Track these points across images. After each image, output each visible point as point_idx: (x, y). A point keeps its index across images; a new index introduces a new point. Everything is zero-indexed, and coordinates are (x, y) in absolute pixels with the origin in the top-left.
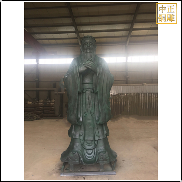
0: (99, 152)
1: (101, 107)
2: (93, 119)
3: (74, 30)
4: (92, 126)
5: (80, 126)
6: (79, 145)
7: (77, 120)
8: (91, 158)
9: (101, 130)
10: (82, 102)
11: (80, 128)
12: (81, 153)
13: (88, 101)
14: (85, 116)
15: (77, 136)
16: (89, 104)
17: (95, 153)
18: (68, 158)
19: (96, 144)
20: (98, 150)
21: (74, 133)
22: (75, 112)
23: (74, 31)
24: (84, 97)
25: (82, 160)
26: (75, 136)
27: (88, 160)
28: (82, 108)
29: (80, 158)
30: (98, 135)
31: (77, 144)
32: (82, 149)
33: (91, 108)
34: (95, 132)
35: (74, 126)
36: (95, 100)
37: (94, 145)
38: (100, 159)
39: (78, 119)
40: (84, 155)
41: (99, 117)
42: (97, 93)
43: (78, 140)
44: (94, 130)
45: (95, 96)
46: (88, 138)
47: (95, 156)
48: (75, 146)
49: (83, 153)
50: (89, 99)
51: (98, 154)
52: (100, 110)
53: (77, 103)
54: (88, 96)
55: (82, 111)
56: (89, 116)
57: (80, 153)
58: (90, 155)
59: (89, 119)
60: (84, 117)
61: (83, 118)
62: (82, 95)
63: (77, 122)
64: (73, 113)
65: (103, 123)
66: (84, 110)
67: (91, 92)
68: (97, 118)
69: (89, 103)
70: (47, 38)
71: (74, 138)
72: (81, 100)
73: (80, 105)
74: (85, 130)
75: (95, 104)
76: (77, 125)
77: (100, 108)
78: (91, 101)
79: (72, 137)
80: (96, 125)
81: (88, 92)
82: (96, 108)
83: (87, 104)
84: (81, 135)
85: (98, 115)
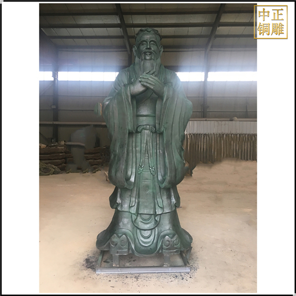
0: (162, 234)
2: (154, 178)
4: (151, 190)
5: (131, 190)
6: (128, 223)
7: (126, 179)
8: (149, 245)
9: (166, 197)
10: (134, 149)
11: (130, 193)
12: (132, 235)
13: (145, 146)
14: (139, 173)
15: (126, 207)
16: (147, 152)
17: (156, 236)
18: (109, 243)
19: (158, 220)
21: (120, 202)
22: (123, 166)
23: (119, 24)
24: (139, 140)
25: (133, 247)
26: (122, 206)
27: (143, 248)
28: (134, 159)
29: (129, 244)
30: (162, 206)
31: (125, 221)
32: (133, 228)
33: (150, 159)
34: (156, 201)
35: (119, 190)
36: (158, 146)
37: (153, 223)
38: (164, 247)
39: (128, 179)
40: (137, 240)
41: (164, 176)
42: (161, 134)
43: (127, 213)
44: (154, 197)
45: (158, 139)
46: (144, 211)
47: (155, 241)
48: (121, 223)
49: (136, 235)
50: (147, 144)
51: (161, 237)
52: (167, 163)
53: (126, 150)
54: (146, 138)
55: (134, 164)
56: (147, 174)
57: (130, 237)
58: (147, 239)
59: (147, 179)
60: (137, 174)
61: (137, 177)
62: (134, 136)
63: (125, 183)
64: (119, 168)
66: (138, 161)
67: (151, 132)
68: (160, 178)
71: (120, 210)
72: (134, 144)
73: (131, 154)
74: (139, 196)
75: (158, 153)
76: (126, 188)
77: (167, 160)
78: (151, 147)
79: (116, 208)
81: (147, 132)
82: (160, 160)
83: (144, 152)
84: (132, 206)
85: (163, 173)
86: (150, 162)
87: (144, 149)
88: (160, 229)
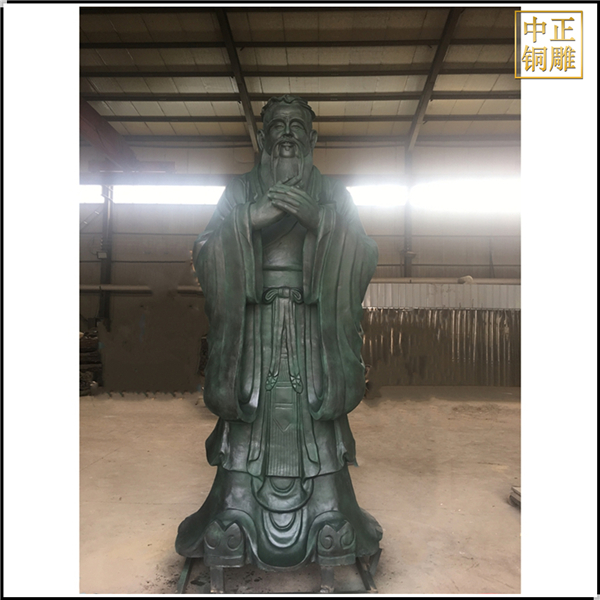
0: (317, 521)
1: (328, 358)
2: (299, 398)
3: (235, 90)
4: (292, 426)
5: (252, 426)
6: (244, 497)
7: (240, 401)
8: (289, 544)
9: (325, 440)
10: (258, 338)
11: (249, 432)
12: (252, 524)
13: (280, 332)
14: (269, 387)
15: (240, 463)
16: (284, 344)
17: (304, 525)
18: (202, 545)
19: (309, 490)
20: (315, 513)
21: (229, 451)
22: (234, 373)
23: (235, 94)
24: (268, 320)
25: (255, 550)
26: (232, 460)
27: (277, 552)
28: (259, 359)
29: (246, 543)
30: (317, 460)
31: (239, 492)
32: (255, 509)
33: (290, 360)
34: (304, 448)
35: (226, 426)
36: (308, 332)
37: (298, 496)
38: (321, 548)
39: (244, 400)
40: (263, 534)
41: (321, 394)
42: (314, 306)
43: (243, 476)
44: (300, 440)
45: (307, 317)
46: (279, 470)
47: (301, 537)
48: (230, 497)
49: (260, 524)
50: (284, 327)
51: (313, 528)
52: (326, 367)
53: (241, 339)
54: (282, 315)
55: (258, 370)
56: (284, 390)
57: (248, 527)
58: (284, 531)
59: (285, 401)
60: (264, 391)
61: (263, 396)
62: (259, 311)
63: (239, 410)
64: (226, 377)
65: (337, 415)
66: (266, 366)
67: (294, 301)
68: (312, 398)
69: (284, 340)
70: (142, 114)
71: (228, 468)
72: (258, 329)
73: (251, 348)
74: (267, 438)
75: (308, 346)
76: (240, 421)
77: (325, 361)
78: (293, 334)
79: (219, 465)
80: (307, 421)
81: (284, 302)
82: (312, 360)
83: (279, 344)
84: (252, 461)
85: (317, 387)
86: (291, 365)
87: (279, 338)
88: (312, 510)
